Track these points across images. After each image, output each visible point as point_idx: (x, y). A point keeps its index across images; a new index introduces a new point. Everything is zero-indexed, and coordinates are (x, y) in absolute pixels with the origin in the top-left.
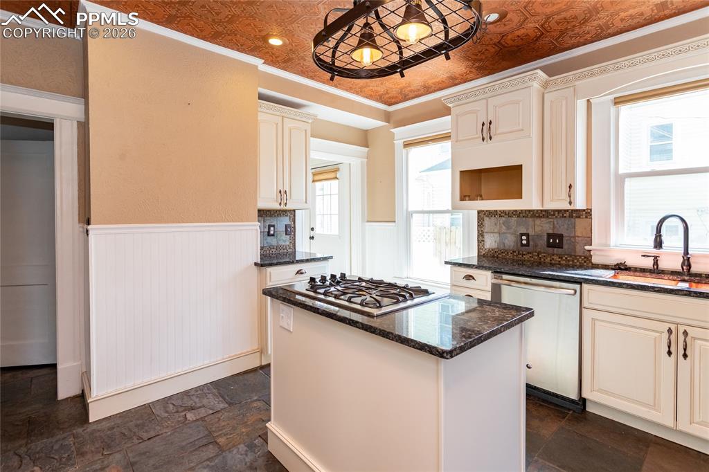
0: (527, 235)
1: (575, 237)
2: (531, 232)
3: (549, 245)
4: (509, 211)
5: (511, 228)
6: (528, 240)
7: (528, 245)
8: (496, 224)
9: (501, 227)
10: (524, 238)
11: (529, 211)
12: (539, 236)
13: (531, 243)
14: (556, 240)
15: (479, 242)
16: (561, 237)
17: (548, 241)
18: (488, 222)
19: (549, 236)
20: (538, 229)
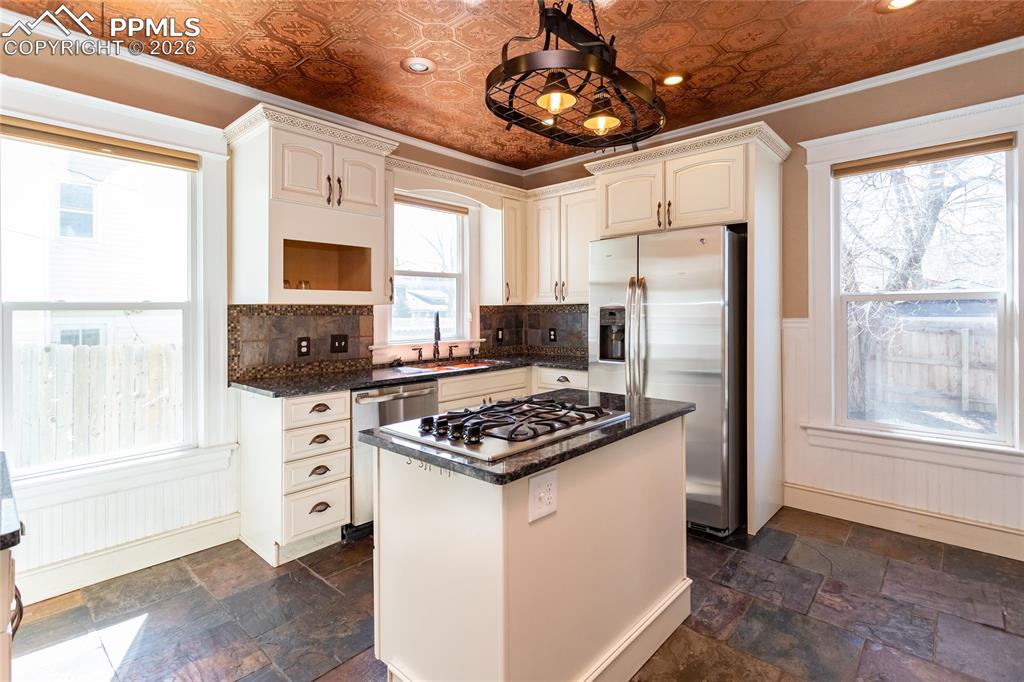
0: (307, 339)
1: (359, 337)
2: (312, 335)
3: (334, 350)
4: (281, 306)
5: (285, 332)
6: (308, 347)
7: (307, 353)
8: (261, 327)
9: (270, 330)
10: (304, 343)
11: (309, 306)
12: (322, 340)
13: (312, 350)
14: (339, 343)
15: (231, 358)
16: (345, 338)
17: (333, 344)
18: (246, 325)
19: (334, 338)
20: (321, 330)
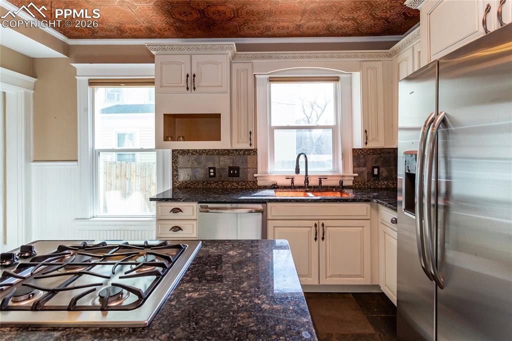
0: (214, 168)
1: (247, 168)
2: (217, 166)
3: (230, 175)
4: (200, 150)
5: (201, 164)
6: (214, 172)
7: (214, 176)
8: (188, 161)
9: (193, 163)
10: (212, 171)
11: (215, 150)
12: (223, 169)
13: (217, 175)
14: (234, 171)
15: (173, 176)
16: (238, 169)
17: (230, 171)
18: (181, 159)
19: (230, 168)
20: (221, 163)
